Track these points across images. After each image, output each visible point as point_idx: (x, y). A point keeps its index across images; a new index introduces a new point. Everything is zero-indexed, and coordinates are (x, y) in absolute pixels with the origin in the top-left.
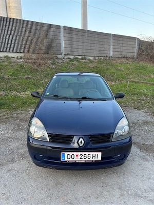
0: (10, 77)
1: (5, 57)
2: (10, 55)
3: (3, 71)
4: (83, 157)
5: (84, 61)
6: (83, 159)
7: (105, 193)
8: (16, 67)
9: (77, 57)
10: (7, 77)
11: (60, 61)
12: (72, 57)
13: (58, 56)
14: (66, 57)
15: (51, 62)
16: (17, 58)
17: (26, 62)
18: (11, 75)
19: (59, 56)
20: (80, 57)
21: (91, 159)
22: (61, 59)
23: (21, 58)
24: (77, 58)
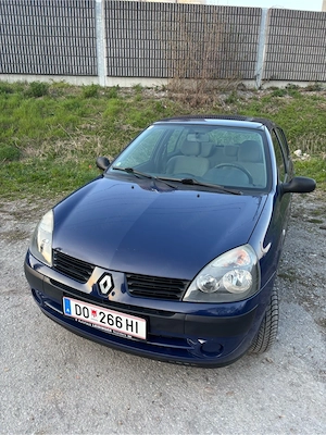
0: (131, 128)
1: (134, 88)
2: (145, 83)
3: (122, 116)
4: (105, 320)
5: (312, 94)
6: (107, 325)
7: (148, 420)
8: (148, 109)
9: (296, 83)
10: (125, 128)
11: (249, 95)
12: (281, 85)
13: (246, 83)
14: (265, 87)
15: (225, 97)
16: (156, 90)
17: (171, 98)
18: (134, 125)
19: (250, 84)
20: (304, 85)
21: (124, 329)
22: (253, 90)
23: (164, 90)
24: (295, 88)
